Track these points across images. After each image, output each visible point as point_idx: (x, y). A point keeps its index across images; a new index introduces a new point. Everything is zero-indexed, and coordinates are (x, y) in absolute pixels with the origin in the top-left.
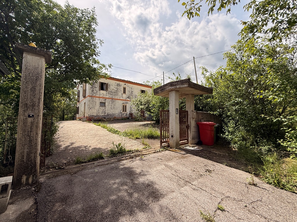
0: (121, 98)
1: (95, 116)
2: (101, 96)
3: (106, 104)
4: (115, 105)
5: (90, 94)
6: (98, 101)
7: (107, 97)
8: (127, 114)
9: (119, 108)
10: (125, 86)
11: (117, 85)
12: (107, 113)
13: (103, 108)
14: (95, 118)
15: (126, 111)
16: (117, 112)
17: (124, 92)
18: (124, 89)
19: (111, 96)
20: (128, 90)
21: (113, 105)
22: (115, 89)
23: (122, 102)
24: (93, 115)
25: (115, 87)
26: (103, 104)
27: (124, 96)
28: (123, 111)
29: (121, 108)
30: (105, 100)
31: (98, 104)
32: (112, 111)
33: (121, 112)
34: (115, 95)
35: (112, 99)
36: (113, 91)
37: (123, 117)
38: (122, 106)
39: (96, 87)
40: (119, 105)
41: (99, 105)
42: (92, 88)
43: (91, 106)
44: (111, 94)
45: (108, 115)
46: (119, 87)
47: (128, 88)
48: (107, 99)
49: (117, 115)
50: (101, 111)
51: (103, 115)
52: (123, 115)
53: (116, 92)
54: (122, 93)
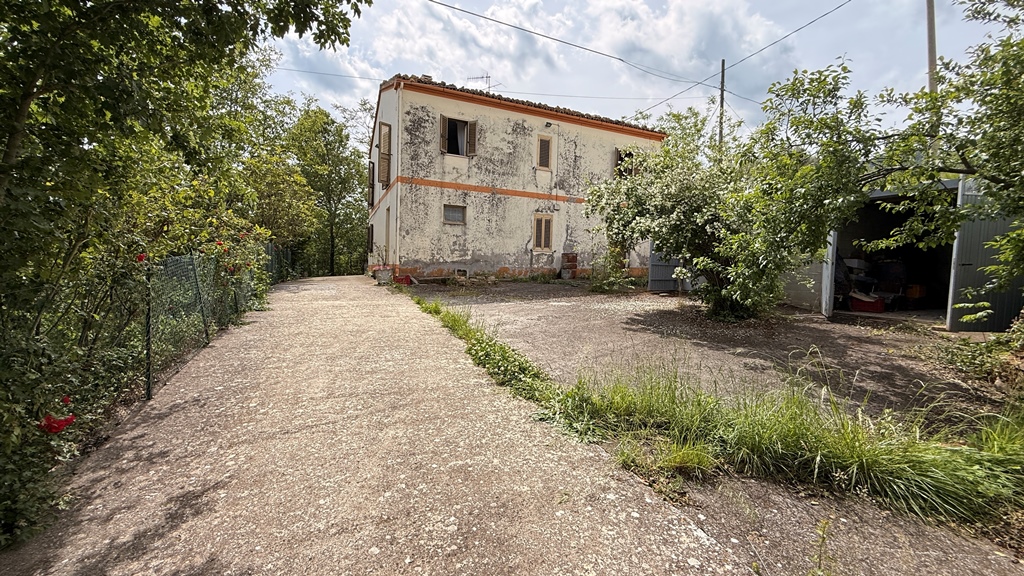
0: (531, 189)
1: (427, 265)
2: (447, 179)
3: (470, 213)
4: (504, 218)
5: (406, 172)
6: (436, 200)
7: (473, 182)
8: (552, 256)
9: (519, 232)
10: (546, 134)
11: (514, 131)
12: (470, 253)
13: (458, 230)
14: (427, 271)
15: (548, 245)
16: (512, 250)
17: (544, 160)
18: (545, 146)
19: (488, 179)
20: (562, 150)
21: (494, 218)
22: (504, 146)
23: (534, 204)
24: (417, 261)
25: (504, 140)
26: (455, 214)
27: (545, 178)
28: (538, 244)
29: (529, 231)
30: (466, 194)
31: (436, 214)
32: (490, 242)
33: (530, 246)
34: (504, 174)
35: (493, 191)
36: (496, 157)
37: (538, 269)
38: (534, 224)
39: (428, 138)
40: (520, 216)
41: (442, 220)
42: (412, 143)
43: (409, 221)
44: (486, 169)
45: (475, 260)
46: (520, 140)
47: (562, 141)
48: (473, 193)
49: (512, 259)
50: (447, 243)
51: (455, 259)
52: (537, 261)
53: (510, 161)
54: (535, 165)
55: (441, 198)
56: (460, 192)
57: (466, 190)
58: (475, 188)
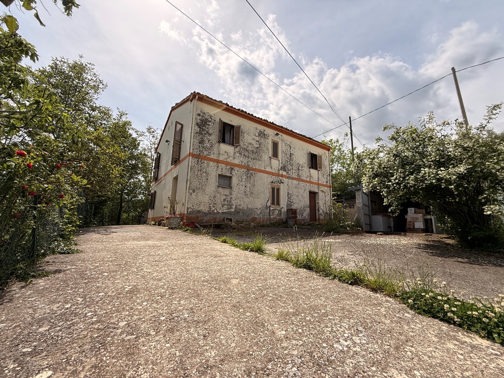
0: (268, 169)
1: (206, 214)
2: (221, 158)
3: (235, 181)
4: (254, 185)
5: (196, 150)
6: (213, 170)
7: (237, 162)
8: (280, 210)
9: (262, 195)
10: (276, 139)
11: (259, 135)
12: (234, 207)
13: (227, 192)
14: (206, 219)
15: (278, 204)
16: (259, 206)
17: (275, 154)
18: (275, 145)
19: (245, 161)
20: (284, 149)
21: (249, 185)
22: (253, 142)
23: (270, 179)
24: (199, 212)
25: (254, 139)
26: (225, 181)
27: (275, 163)
28: (273, 203)
29: (268, 194)
30: (232, 169)
31: (213, 180)
32: (246, 200)
33: (269, 204)
34: (254, 159)
35: (248, 168)
36: (250, 148)
37: (273, 219)
38: (271, 190)
39: (211, 131)
40: (263, 184)
41: (217, 184)
42: (200, 133)
43: (196, 183)
44: (244, 155)
45: (237, 212)
46: (262, 141)
47: (284, 144)
48: (236, 169)
49: (259, 212)
50: (220, 199)
51: (225, 211)
52: (273, 213)
53: (257, 152)
54: (270, 155)
55: (217, 170)
56: (228, 167)
57: (232, 167)
58: (238, 166)
